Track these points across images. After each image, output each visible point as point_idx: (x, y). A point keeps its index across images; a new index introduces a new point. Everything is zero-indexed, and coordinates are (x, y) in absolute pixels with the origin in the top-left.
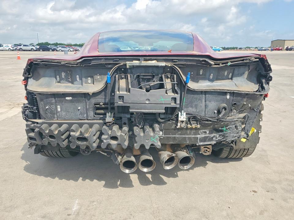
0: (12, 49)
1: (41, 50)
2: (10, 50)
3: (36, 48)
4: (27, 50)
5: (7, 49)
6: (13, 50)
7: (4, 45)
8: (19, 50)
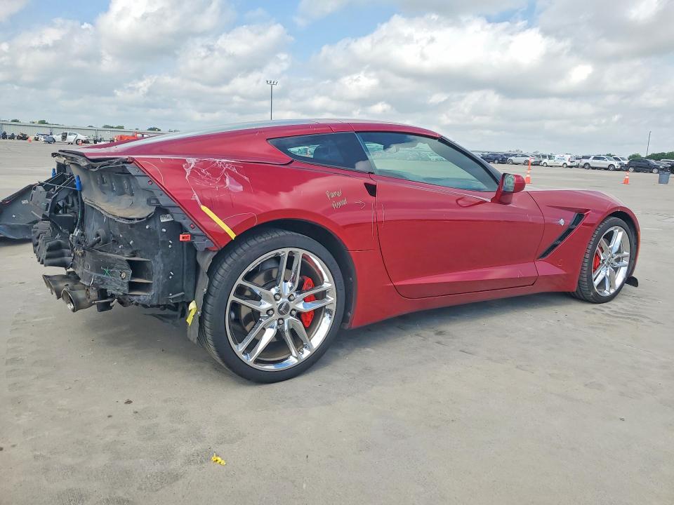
0: (569, 164)
1: (631, 169)
2: (565, 166)
3: (620, 164)
4: (600, 169)
5: (561, 164)
6: (571, 167)
7: (557, 156)
8: (583, 167)
